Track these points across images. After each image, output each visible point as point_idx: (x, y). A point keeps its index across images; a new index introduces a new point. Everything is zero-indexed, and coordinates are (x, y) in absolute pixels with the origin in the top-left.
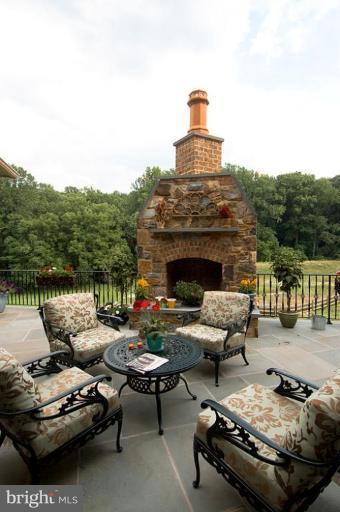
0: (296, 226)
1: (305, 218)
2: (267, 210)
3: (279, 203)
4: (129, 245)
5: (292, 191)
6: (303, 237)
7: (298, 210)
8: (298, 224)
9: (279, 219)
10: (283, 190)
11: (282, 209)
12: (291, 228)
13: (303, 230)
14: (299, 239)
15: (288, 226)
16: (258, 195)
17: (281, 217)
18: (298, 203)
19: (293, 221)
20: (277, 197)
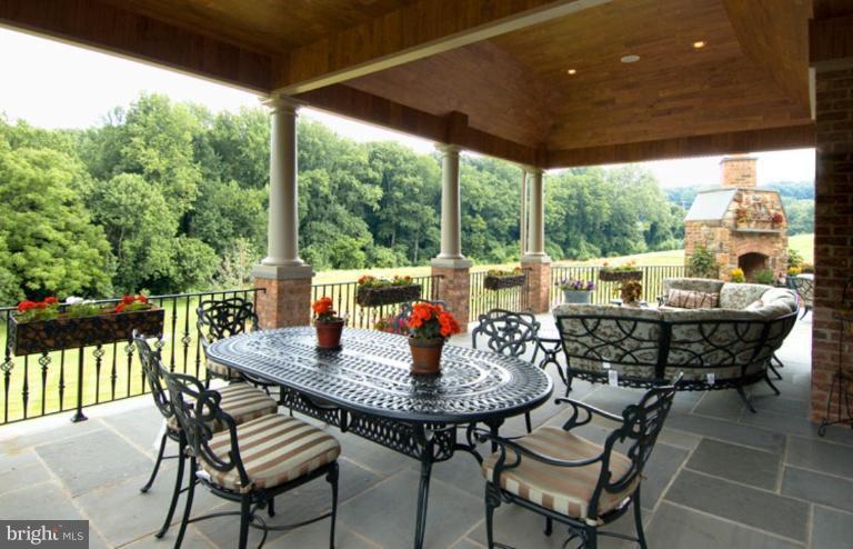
0: (394, 218)
1: (407, 207)
2: (357, 191)
3: (372, 182)
4: (109, 239)
5: (391, 167)
6: (403, 233)
7: (399, 194)
8: (397, 215)
9: (377, 207)
10: (379, 164)
11: (379, 192)
12: (388, 220)
13: (404, 223)
14: (397, 237)
15: (384, 217)
16: (344, 167)
17: (379, 202)
18: (400, 185)
19: (391, 210)
20: (371, 174)
